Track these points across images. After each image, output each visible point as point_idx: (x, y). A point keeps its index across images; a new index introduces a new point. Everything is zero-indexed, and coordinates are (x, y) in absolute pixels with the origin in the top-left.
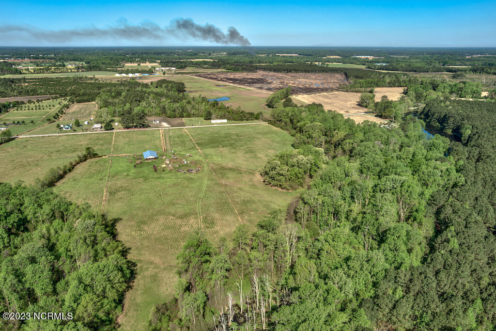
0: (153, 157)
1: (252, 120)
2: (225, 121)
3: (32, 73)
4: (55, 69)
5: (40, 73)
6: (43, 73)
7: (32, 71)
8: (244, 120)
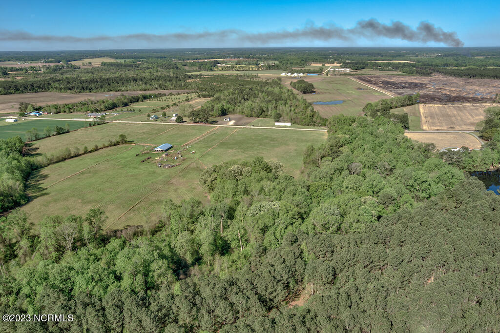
0: (161, 150)
1: (318, 126)
2: (289, 124)
3: (220, 70)
4: (239, 67)
5: (227, 70)
6: (229, 70)
7: (221, 69)
8: (311, 125)
